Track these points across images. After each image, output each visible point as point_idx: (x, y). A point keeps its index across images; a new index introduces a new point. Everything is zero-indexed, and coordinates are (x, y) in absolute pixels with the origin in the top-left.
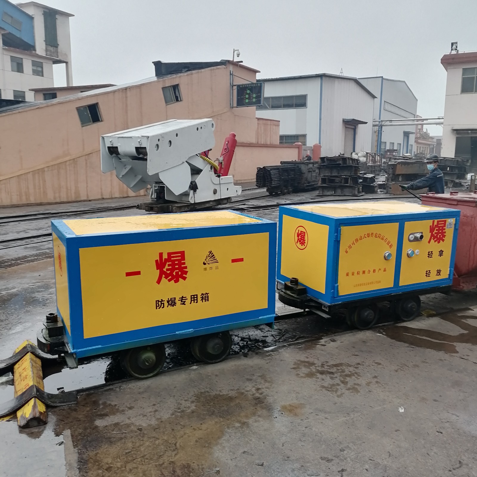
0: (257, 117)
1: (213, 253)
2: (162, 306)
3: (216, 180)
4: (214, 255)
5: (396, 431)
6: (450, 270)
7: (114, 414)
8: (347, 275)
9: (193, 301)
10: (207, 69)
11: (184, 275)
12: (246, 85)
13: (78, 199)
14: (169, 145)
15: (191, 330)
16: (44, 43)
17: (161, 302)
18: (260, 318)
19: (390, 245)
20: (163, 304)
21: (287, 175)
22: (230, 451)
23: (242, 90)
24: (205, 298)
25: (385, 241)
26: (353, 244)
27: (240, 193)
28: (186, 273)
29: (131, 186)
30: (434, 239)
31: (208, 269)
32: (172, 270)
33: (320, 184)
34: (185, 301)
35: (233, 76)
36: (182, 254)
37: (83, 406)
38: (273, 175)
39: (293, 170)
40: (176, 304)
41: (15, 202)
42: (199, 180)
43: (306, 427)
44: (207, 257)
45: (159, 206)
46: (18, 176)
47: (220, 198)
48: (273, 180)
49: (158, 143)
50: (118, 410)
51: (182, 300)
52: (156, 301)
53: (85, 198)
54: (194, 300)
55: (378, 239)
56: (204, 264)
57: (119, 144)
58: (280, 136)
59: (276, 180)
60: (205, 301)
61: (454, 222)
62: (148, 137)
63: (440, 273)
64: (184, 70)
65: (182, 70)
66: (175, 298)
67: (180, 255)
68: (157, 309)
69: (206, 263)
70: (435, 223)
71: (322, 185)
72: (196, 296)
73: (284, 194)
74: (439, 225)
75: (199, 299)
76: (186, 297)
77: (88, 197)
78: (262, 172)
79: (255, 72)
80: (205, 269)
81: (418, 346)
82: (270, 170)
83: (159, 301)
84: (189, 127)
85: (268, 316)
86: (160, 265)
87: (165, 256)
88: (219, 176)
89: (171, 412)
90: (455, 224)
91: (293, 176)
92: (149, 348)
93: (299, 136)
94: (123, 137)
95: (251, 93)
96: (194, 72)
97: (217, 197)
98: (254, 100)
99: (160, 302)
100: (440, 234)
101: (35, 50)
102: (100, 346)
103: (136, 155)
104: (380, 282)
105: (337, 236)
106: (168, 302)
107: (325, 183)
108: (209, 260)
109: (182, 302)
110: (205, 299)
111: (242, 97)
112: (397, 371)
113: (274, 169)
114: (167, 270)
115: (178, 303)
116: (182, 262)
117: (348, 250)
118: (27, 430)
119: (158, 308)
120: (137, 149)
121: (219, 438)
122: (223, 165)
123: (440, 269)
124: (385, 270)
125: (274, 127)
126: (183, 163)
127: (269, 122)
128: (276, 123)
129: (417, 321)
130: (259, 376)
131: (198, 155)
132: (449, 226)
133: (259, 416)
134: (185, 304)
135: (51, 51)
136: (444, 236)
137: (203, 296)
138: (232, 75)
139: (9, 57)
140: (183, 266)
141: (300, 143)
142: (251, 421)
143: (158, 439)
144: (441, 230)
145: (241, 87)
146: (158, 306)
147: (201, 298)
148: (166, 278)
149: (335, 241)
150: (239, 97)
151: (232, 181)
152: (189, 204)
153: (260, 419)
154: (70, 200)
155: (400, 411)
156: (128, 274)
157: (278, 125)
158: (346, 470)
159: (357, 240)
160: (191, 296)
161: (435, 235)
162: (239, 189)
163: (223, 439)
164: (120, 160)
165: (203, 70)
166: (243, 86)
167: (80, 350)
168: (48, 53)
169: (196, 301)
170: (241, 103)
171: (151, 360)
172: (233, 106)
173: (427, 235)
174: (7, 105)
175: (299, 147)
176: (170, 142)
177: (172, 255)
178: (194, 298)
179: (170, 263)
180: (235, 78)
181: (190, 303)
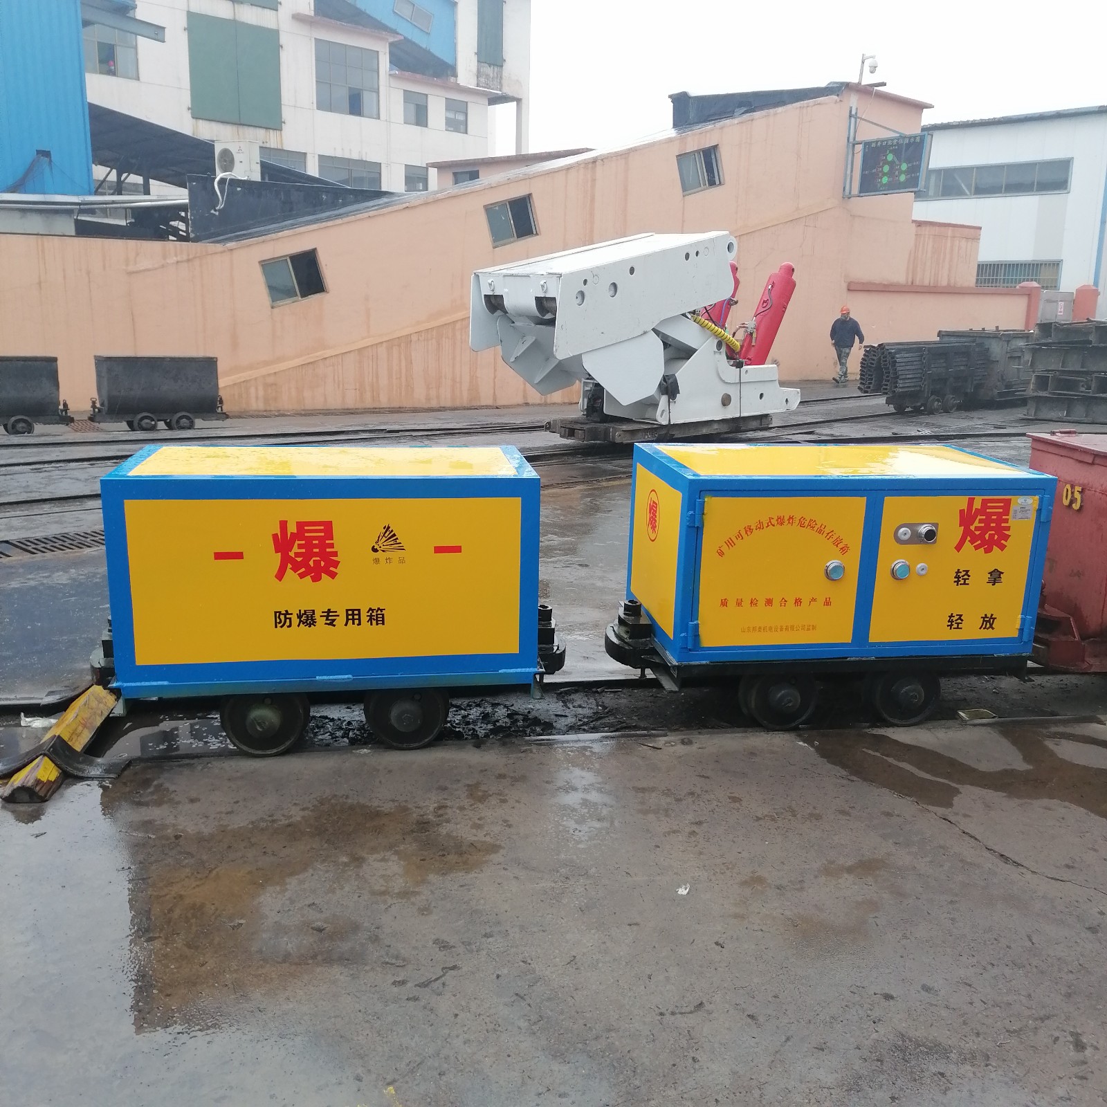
0: (915, 217)
1: (392, 531)
2: (288, 623)
3: (731, 373)
4: (394, 535)
5: (630, 925)
6: (1023, 620)
7: (159, 803)
8: (724, 603)
9: (350, 622)
10: (789, 106)
11: (332, 569)
12: (887, 140)
13: (475, 404)
14: (612, 292)
15: (346, 676)
16: (475, 59)
17: (285, 615)
18: (500, 671)
19: (841, 546)
20: (290, 619)
21: (944, 365)
22: (290, 899)
23: (874, 153)
24: (377, 617)
25: (828, 537)
26: (740, 536)
27: (794, 404)
28: (336, 564)
29: (536, 382)
30: (972, 542)
31: (382, 561)
32: (307, 556)
33: (1031, 391)
34: (335, 620)
35: (858, 120)
36: (328, 526)
37: (125, 784)
38: (902, 364)
39: (964, 353)
40: (316, 622)
41: (351, 403)
42: (685, 374)
43: (461, 886)
44: (381, 538)
45: (586, 427)
46: (360, 350)
47: (738, 415)
48: (901, 377)
49: (584, 288)
50: (171, 801)
51: (327, 617)
52: (276, 613)
53: (489, 402)
54: (353, 620)
55: (808, 530)
56: (375, 550)
57: (506, 290)
58: (979, 265)
59: (910, 376)
60: (377, 624)
61: (1036, 506)
62: (560, 276)
63: (991, 626)
64: (739, 111)
65: (733, 112)
66: (314, 611)
67: (322, 528)
68: (276, 627)
69: (378, 549)
70: (977, 504)
71: (1035, 394)
72: (356, 612)
73: (931, 412)
74: (988, 510)
75: (364, 618)
76: (336, 612)
77: (495, 399)
78: (874, 358)
79: (919, 107)
80: (377, 561)
81: (865, 780)
82: (895, 353)
83: (280, 613)
84: (664, 253)
85: (519, 670)
86: (282, 543)
87: (292, 528)
88: (739, 365)
89: (254, 818)
90: (1039, 511)
91: (962, 368)
92: (268, 701)
93: (1041, 264)
94: (512, 275)
95: (896, 160)
96: (757, 114)
97: (731, 413)
98: (903, 178)
99: (283, 614)
100: (993, 532)
101: (455, 76)
102: (166, 683)
103: (539, 315)
104: (813, 629)
105: (693, 516)
106: (300, 616)
107: (1046, 390)
108: (384, 544)
109: (326, 620)
110: (377, 621)
111: (874, 171)
112: (758, 819)
113: (908, 351)
114: (297, 555)
115: (321, 621)
116: (327, 542)
117: (725, 549)
118: (11, 806)
119: (279, 625)
120: (539, 300)
121: (292, 874)
122: (754, 340)
123: (992, 615)
124: (827, 603)
125: (963, 243)
126: (645, 333)
127: (950, 231)
128: (972, 233)
129: (929, 730)
130: (468, 786)
131: (689, 316)
132: (1019, 515)
133: (396, 853)
134: (334, 626)
135: (487, 76)
136: (1007, 537)
137: (373, 614)
138: (856, 118)
139: (402, 93)
140: (328, 550)
141: (1035, 284)
142: (371, 858)
143: (193, 856)
144: (993, 521)
145: (873, 145)
146: (280, 623)
147: (368, 616)
148: (295, 569)
149: (689, 527)
150: (867, 172)
151: (776, 377)
152: (655, 426)
153: (395, 858)
154: (458, 404)
155: (679, 893)
156: (219, 556)
157: (976, 239)
158: (459, 968)
159: (749, 530)
160: (347, 610)
161: (977, 533)
162: (794, 396)
163: (296, 877)
164: (512, 325)
165: (780, 109)
166: (879, 144)
167: (129, 684)
168: (482, 80)
169: (357, 622)
170: (869, 185)
171: (267, 723)
172: (850, 193)
173: (951, 531)
174: (357, 201)
175: (1029, 294)
176: (614, 285)
177: (306, 528)
178: (353, 616)
179: (303, 542)
180: (862, 125)
181: (346, 625)
